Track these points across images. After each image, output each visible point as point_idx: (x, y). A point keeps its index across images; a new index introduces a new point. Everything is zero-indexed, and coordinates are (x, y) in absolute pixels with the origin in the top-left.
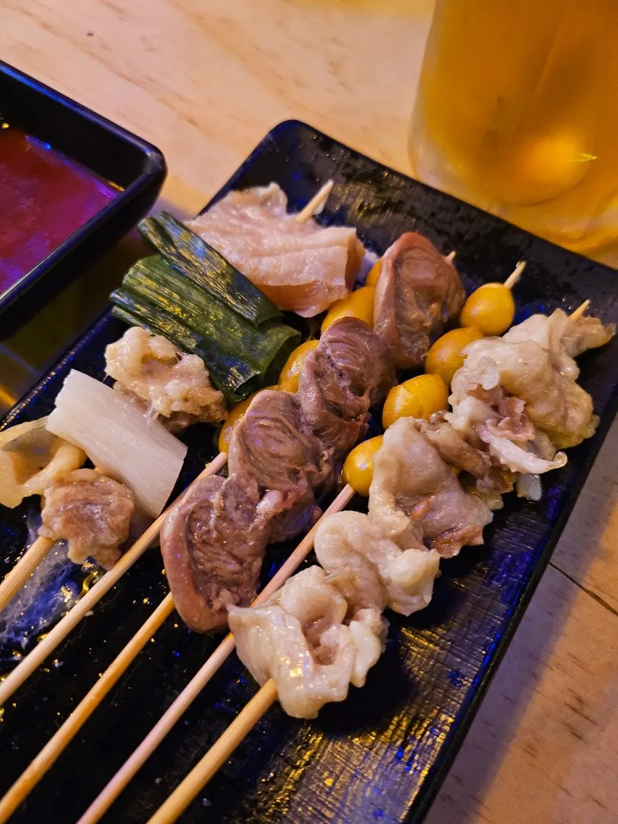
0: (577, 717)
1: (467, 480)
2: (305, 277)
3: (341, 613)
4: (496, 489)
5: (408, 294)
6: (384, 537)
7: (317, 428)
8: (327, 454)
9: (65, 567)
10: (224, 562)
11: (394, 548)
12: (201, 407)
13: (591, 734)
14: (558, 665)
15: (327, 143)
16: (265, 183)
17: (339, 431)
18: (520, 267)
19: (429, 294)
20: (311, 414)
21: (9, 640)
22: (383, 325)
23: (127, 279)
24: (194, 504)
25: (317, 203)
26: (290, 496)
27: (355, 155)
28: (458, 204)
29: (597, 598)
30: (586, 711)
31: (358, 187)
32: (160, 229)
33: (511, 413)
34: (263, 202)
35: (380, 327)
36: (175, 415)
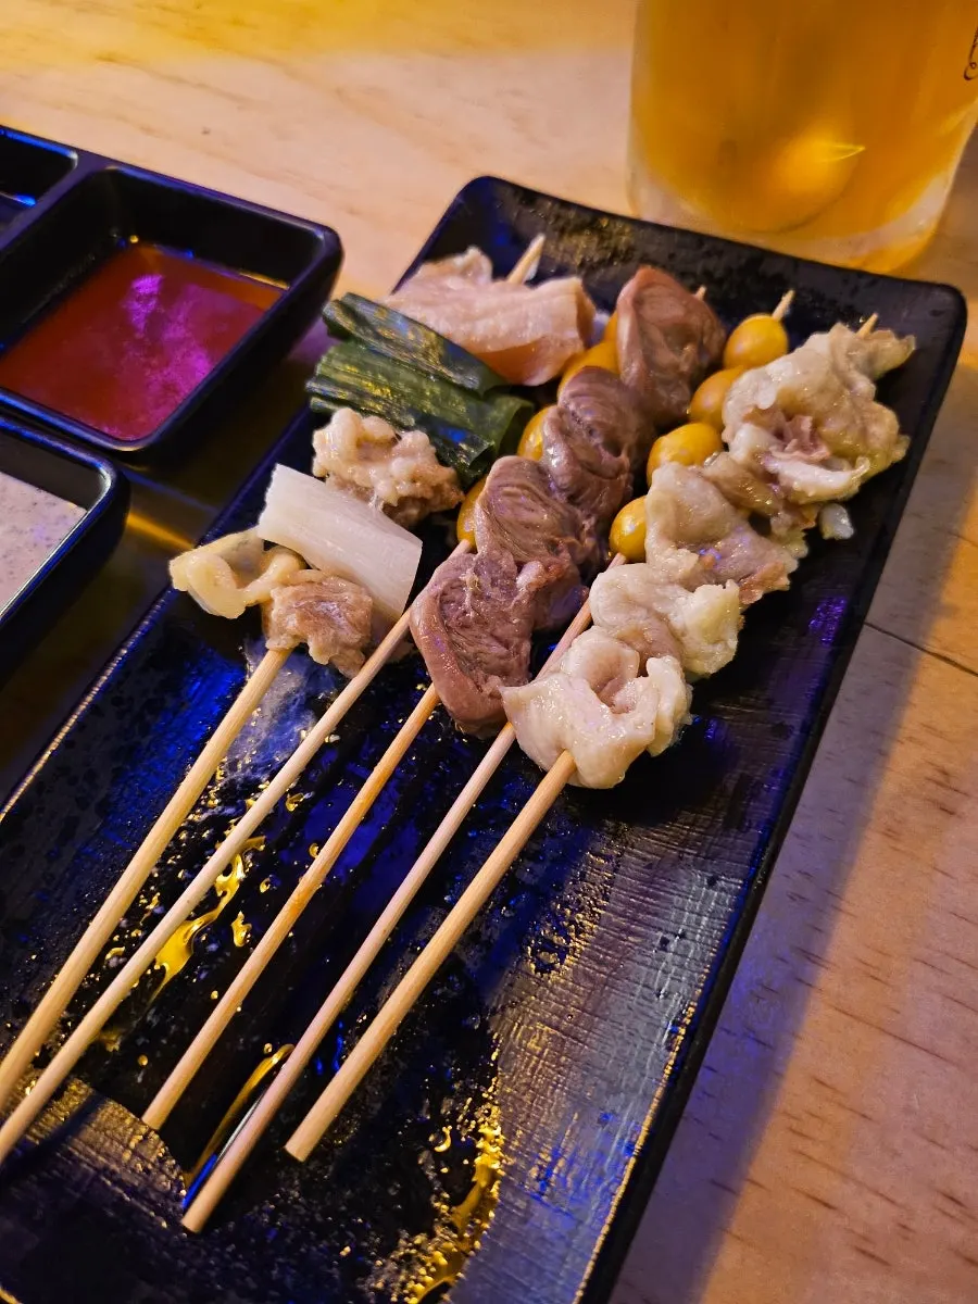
0: (942, 791)
1: (759, 523)
2: (529, 336)
3: (633, 667)
4: (794, 526)
5: (657, 335)
6: (671, 583)
7: (571, 493)
8: (588, 524)
9: (298, 695)
10: (487, 645)
11: (682, 592)
12: (432, 487)
13: (966, 807)
14: (911, 739)
15: (530, 197)
16: (462, 250)
17: (599, 490)
18: (787, 299)
19: (682, 334)
20: (562, 475)
21: (246, 778)
22: (632, 370)
23: (319, 369)
24: (444, 583)
25: (527, 265)
26: (551, 568)
27: (565, 204)
28: (700, 239)
29: (946, 659)
30: (954, 783)
31: (574, 241)
32: (349, 311)
33: (798, 434)
34: (464, 272)
35: (628, 374)
36: (404, 501)
